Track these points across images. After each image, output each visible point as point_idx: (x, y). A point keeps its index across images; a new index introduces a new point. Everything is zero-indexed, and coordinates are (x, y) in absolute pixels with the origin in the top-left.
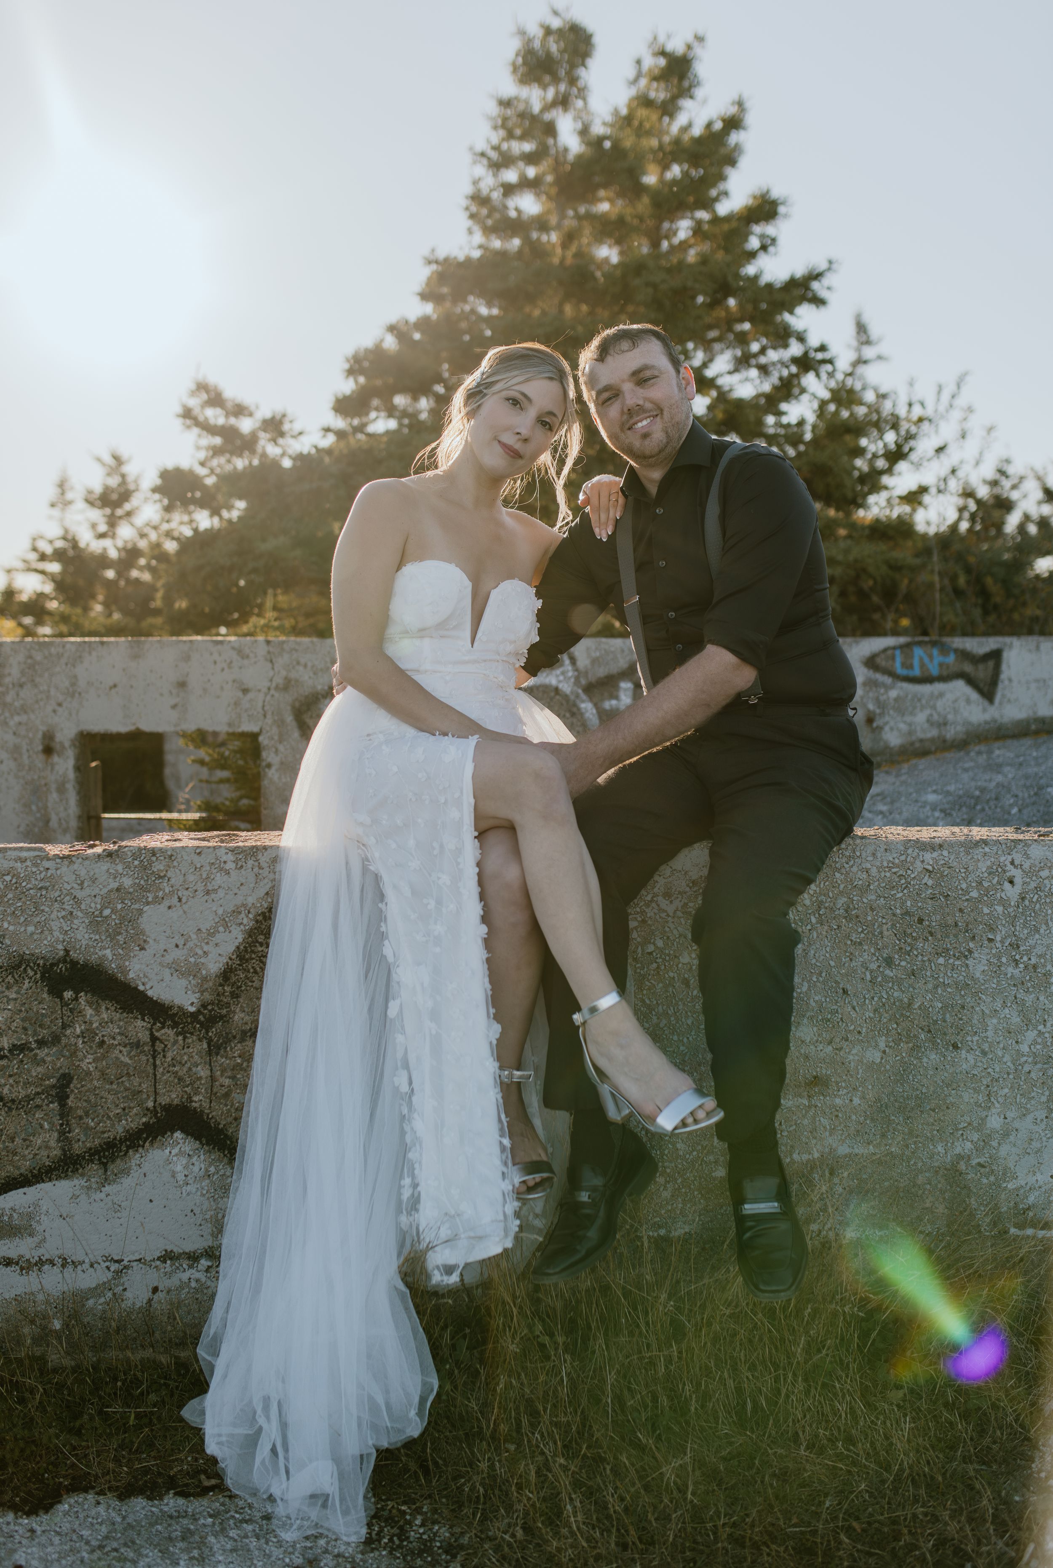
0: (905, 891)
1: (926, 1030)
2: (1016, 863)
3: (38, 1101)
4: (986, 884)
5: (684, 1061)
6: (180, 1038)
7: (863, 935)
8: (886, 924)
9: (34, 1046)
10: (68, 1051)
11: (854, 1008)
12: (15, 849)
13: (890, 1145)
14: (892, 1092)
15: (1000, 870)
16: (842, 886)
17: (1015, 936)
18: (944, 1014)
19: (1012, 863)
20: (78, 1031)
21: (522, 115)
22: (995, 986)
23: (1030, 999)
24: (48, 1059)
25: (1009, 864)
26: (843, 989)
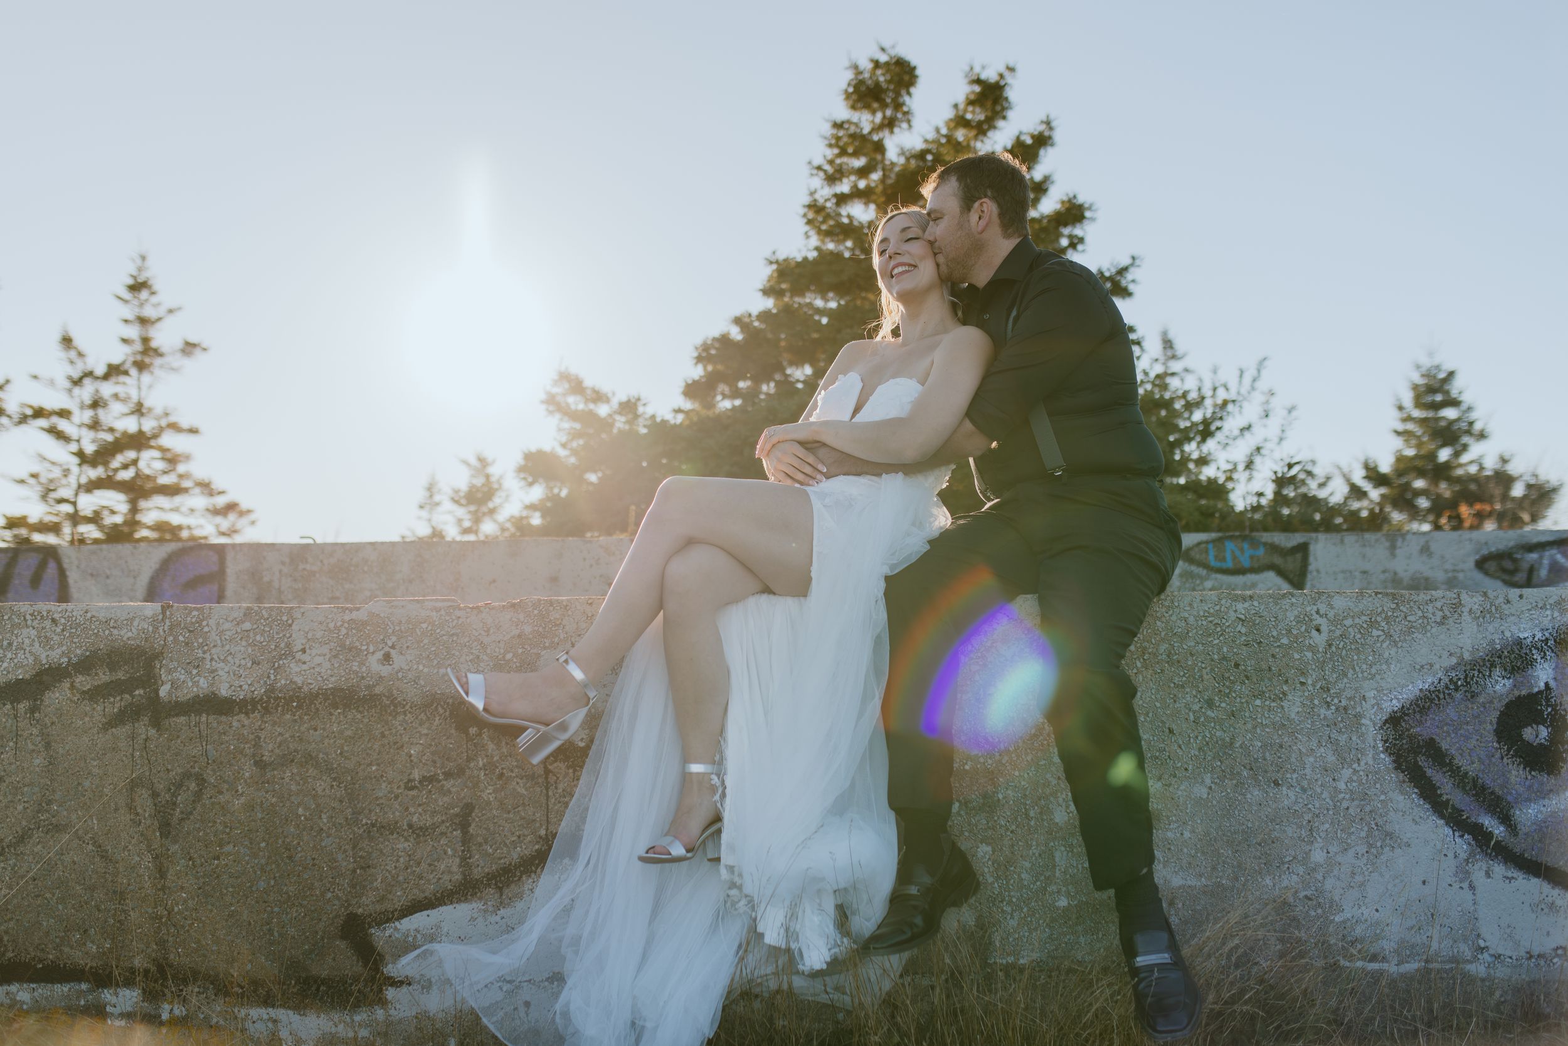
0: (1221, 638)
1: (1248, 767)
2: (1321, 612)
3: (443, 828)
4: (1295, 632)
5: (1025, 795)
6: (571, 771)
7: (1184, 679)
8: (1206, 668)
9: (441, 777)
10: (471, 782)
11: (1180, 747)
12: (432, 600)
13: (1221, 877)
14: (1220, 827)
15: (1307, 619)
16: (1163, 634)
17: (1325, 679)
18: (1264, 753)
19: (1318, 612)
20: (481, 763)
21: (853, 136)
22: (1309, 726)
23: (1343, 739)
24: (454, 790)
25: (1314, 614)
26: (1169, 729)
